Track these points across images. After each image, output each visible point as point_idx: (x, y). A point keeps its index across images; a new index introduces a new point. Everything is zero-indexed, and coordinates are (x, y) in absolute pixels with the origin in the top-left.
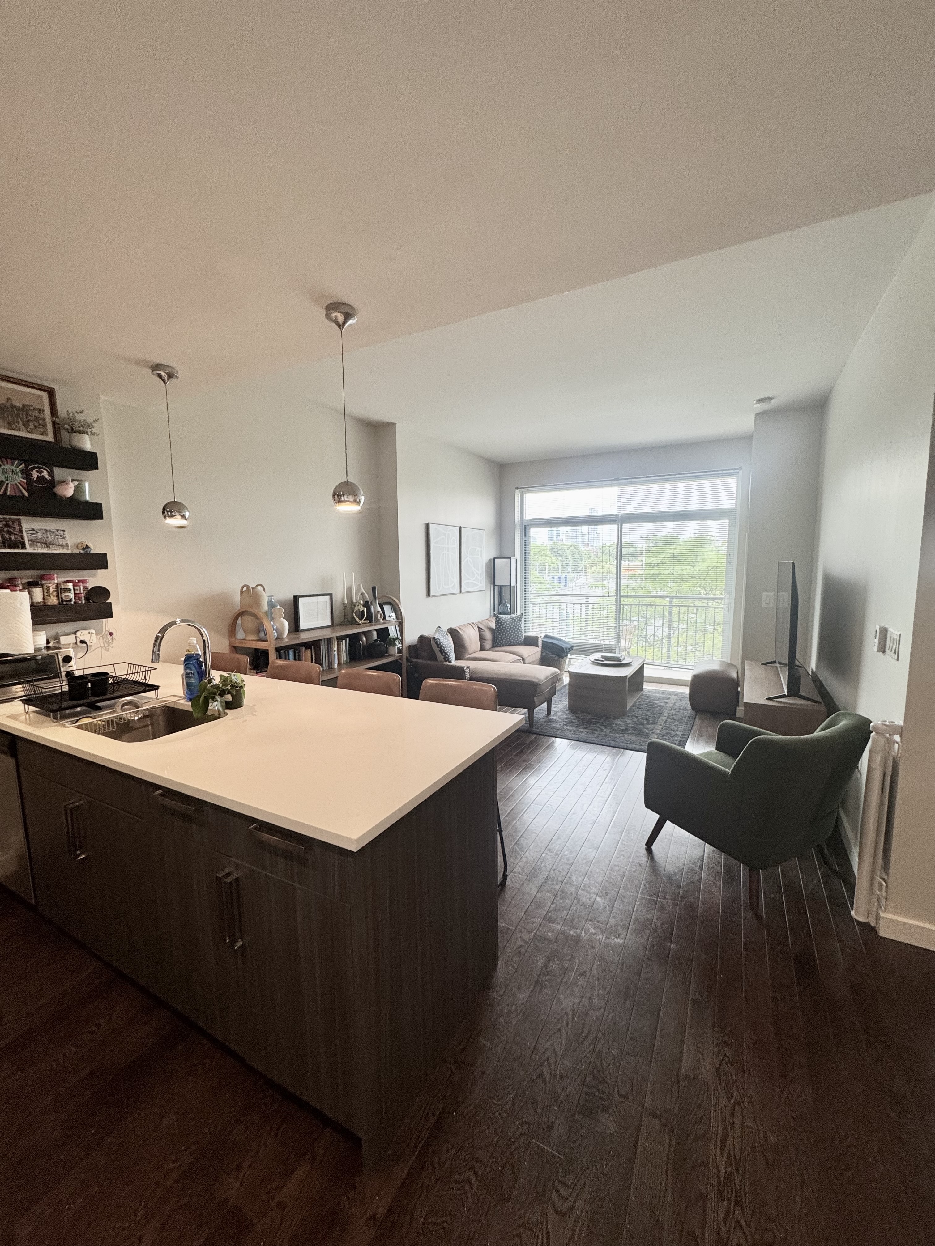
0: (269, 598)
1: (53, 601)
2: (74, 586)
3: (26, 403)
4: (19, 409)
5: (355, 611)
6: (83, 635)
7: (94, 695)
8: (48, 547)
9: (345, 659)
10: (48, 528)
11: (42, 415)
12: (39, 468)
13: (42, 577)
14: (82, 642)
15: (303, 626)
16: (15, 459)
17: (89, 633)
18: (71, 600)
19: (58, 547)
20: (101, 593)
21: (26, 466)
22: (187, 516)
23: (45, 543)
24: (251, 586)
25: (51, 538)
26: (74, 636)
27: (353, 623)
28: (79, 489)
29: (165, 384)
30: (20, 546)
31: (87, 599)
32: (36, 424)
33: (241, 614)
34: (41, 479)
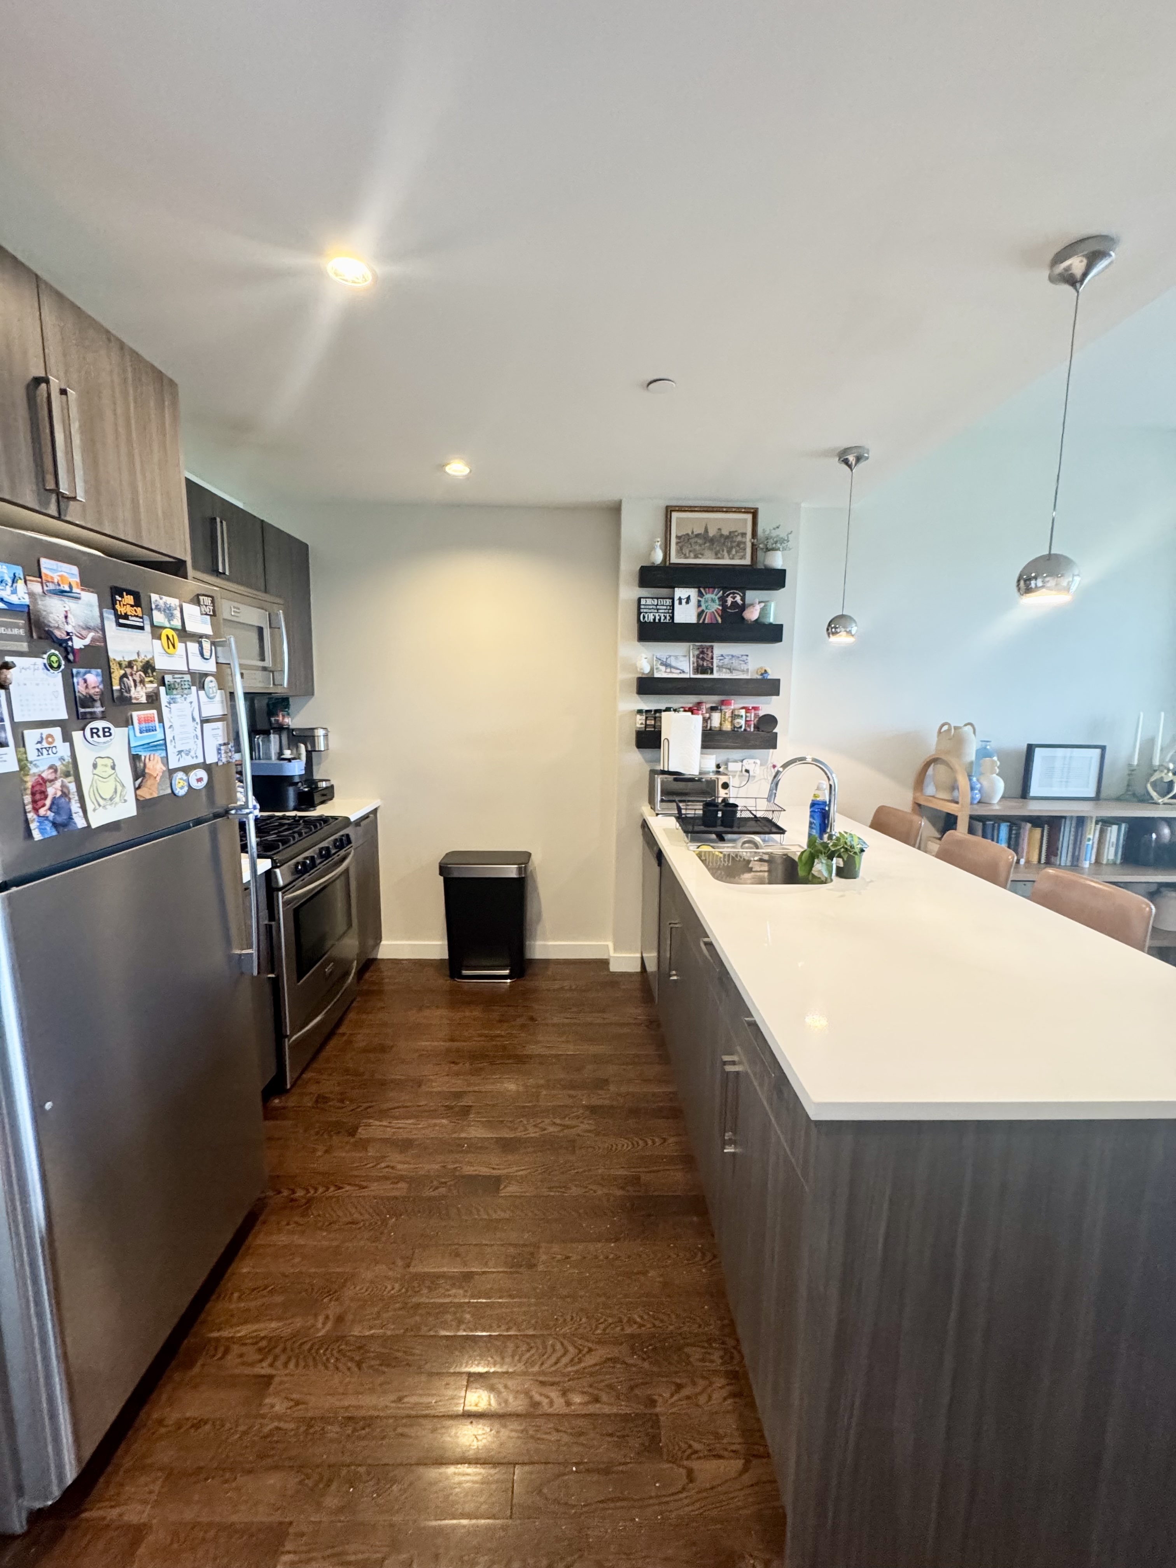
0: (984, 743)
1: (727, 727)
2: (746, 712)
3: (733, 530)
4: (727, 537)
5: (1153, 779)
6: (748, 764)
7: (723, 825)
8: (731, 672)
9: (1111, 856)
10: (734, 654)
11: (744, 540)
12: (734, 593)
13: (723, 703)
14: (747, 771)
15: (1035, 790)
16: (715, 588)
17: (754, 763)
18: (741, 727)
19: (740, 673)
20: (769, 721)
21: (724, 593)
22: (853, 632)
23: (729, 669)
24: (952, 726)
25: (735, 663)
26: (740, 764)
27: (1145, 799)
28: (764, 612)
29: (852, 470)
30: (709, 672)
31: (757, 727)
32: (738, 548)
33: (934, 761)
34: (734, 604)
